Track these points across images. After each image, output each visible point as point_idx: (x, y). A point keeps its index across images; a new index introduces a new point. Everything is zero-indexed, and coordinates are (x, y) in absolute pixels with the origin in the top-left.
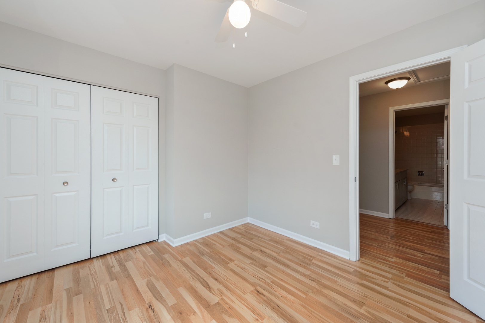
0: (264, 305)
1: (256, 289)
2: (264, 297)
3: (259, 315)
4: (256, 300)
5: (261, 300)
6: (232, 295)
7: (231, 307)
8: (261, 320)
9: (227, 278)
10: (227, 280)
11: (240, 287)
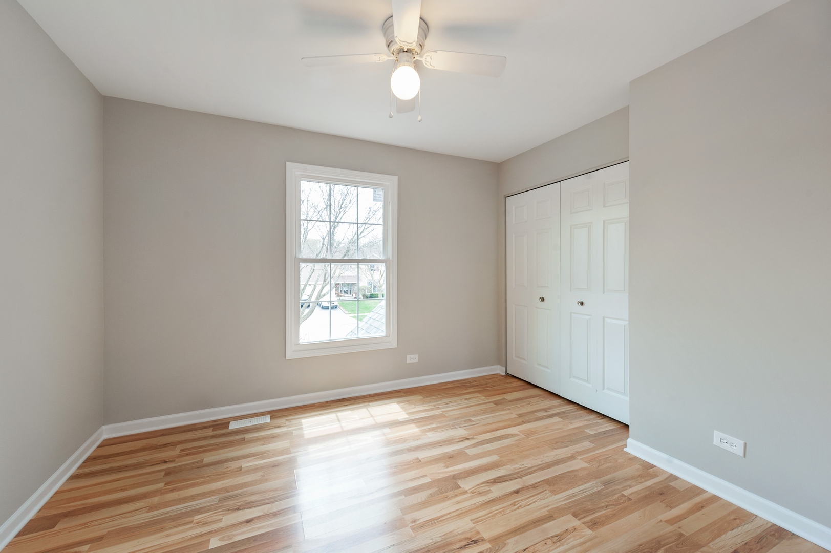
0: (440, 539)
1: (482, 540)
2: (459, 547)
3: (422, 526)
4: (455, 532)
5: (452, 538)
6: (474, 504)
7: (447, 498)
8: (413, 526)
9: (520, 506)
10: (514, 504)
11: (492, 519)
